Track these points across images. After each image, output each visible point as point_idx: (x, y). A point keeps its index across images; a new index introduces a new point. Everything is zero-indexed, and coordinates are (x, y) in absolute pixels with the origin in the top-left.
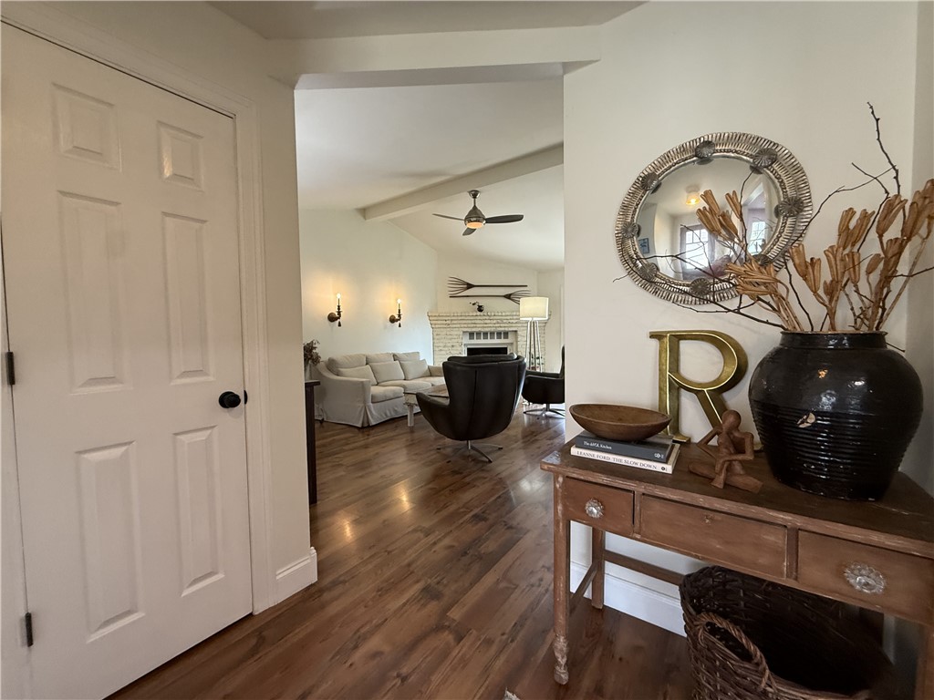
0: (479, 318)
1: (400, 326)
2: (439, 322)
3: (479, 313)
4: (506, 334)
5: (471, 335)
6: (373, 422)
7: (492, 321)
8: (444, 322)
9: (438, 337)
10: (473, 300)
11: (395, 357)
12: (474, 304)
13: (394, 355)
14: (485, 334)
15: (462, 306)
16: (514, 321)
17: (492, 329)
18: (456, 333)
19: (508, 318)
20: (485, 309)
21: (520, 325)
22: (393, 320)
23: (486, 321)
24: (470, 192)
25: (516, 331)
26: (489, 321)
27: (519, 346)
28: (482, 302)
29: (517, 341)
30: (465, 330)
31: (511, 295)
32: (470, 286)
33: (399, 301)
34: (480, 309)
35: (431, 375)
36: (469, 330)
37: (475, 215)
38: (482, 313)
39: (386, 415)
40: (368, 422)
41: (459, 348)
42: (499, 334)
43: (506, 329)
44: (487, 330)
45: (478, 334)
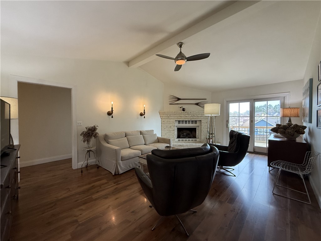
0: (183, 114)
1: (144, 118)
2: (164, 116)
3: (183, 112)
4: (196, 122)
5: (179, 122)
6: (121, 172)
7: (189, 116)
8: (167, 116)
9: (163, 123)
10: (180, 106)
11: (141, 133)
12: (181, 108)
13: (141, 132)
14: (186, 122)
15: (176, 108)
16: (200, 116)
17: (189, 119)
18: (172, 121)
19: (197, 114)
20: (186, 110)
21: (203, 118)
22: (141, 115)
23: (186, 116)
24: (178, 44)
25: (201, 120)
26: (188, 116)
27: (202, 128)
28: (184, 106)
29: (201, 125)
30: (176, 119)
31: (198, 103)
32: (179, 99)
33: (144, 106)
34: (184, 110)
35: (158, 142)
36: (179, 120)
37: (181, 56)
38: (184, 112)
39: (130, 167)
40: (118, 172)
41: (173, 128)
42: (192, 122)
43: (196, 119)
44: (186, 120)
45: (183, 121)
